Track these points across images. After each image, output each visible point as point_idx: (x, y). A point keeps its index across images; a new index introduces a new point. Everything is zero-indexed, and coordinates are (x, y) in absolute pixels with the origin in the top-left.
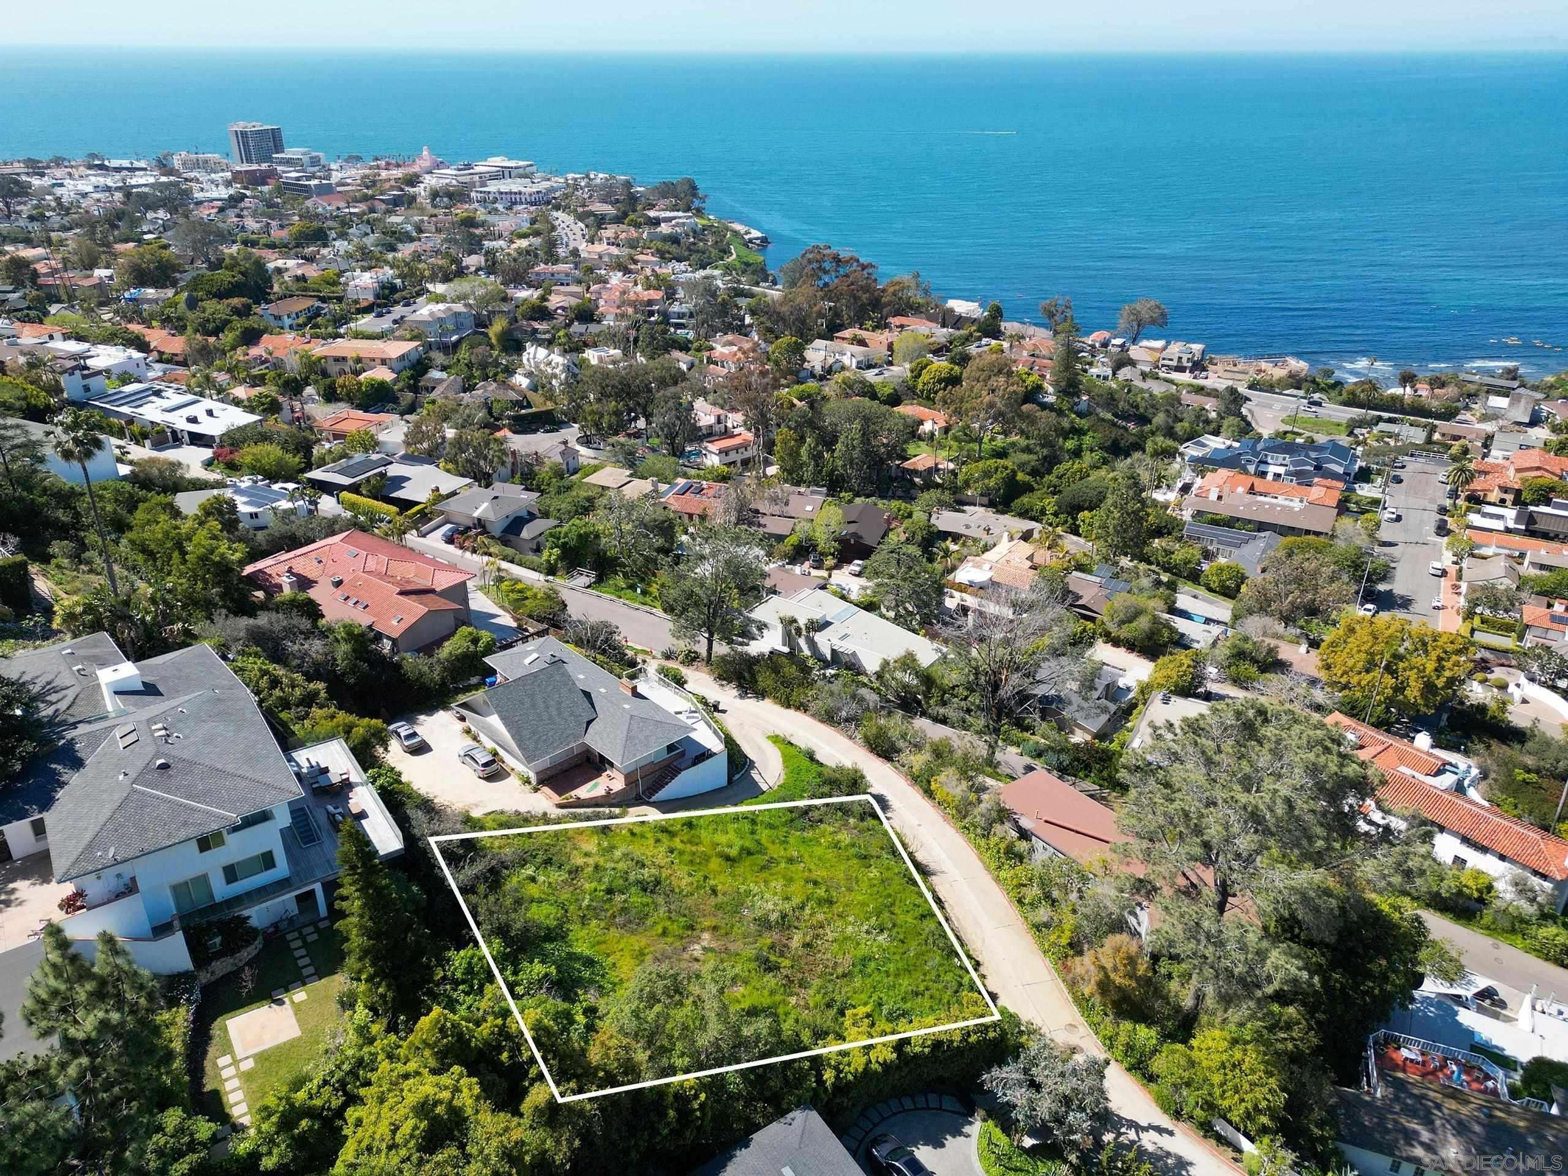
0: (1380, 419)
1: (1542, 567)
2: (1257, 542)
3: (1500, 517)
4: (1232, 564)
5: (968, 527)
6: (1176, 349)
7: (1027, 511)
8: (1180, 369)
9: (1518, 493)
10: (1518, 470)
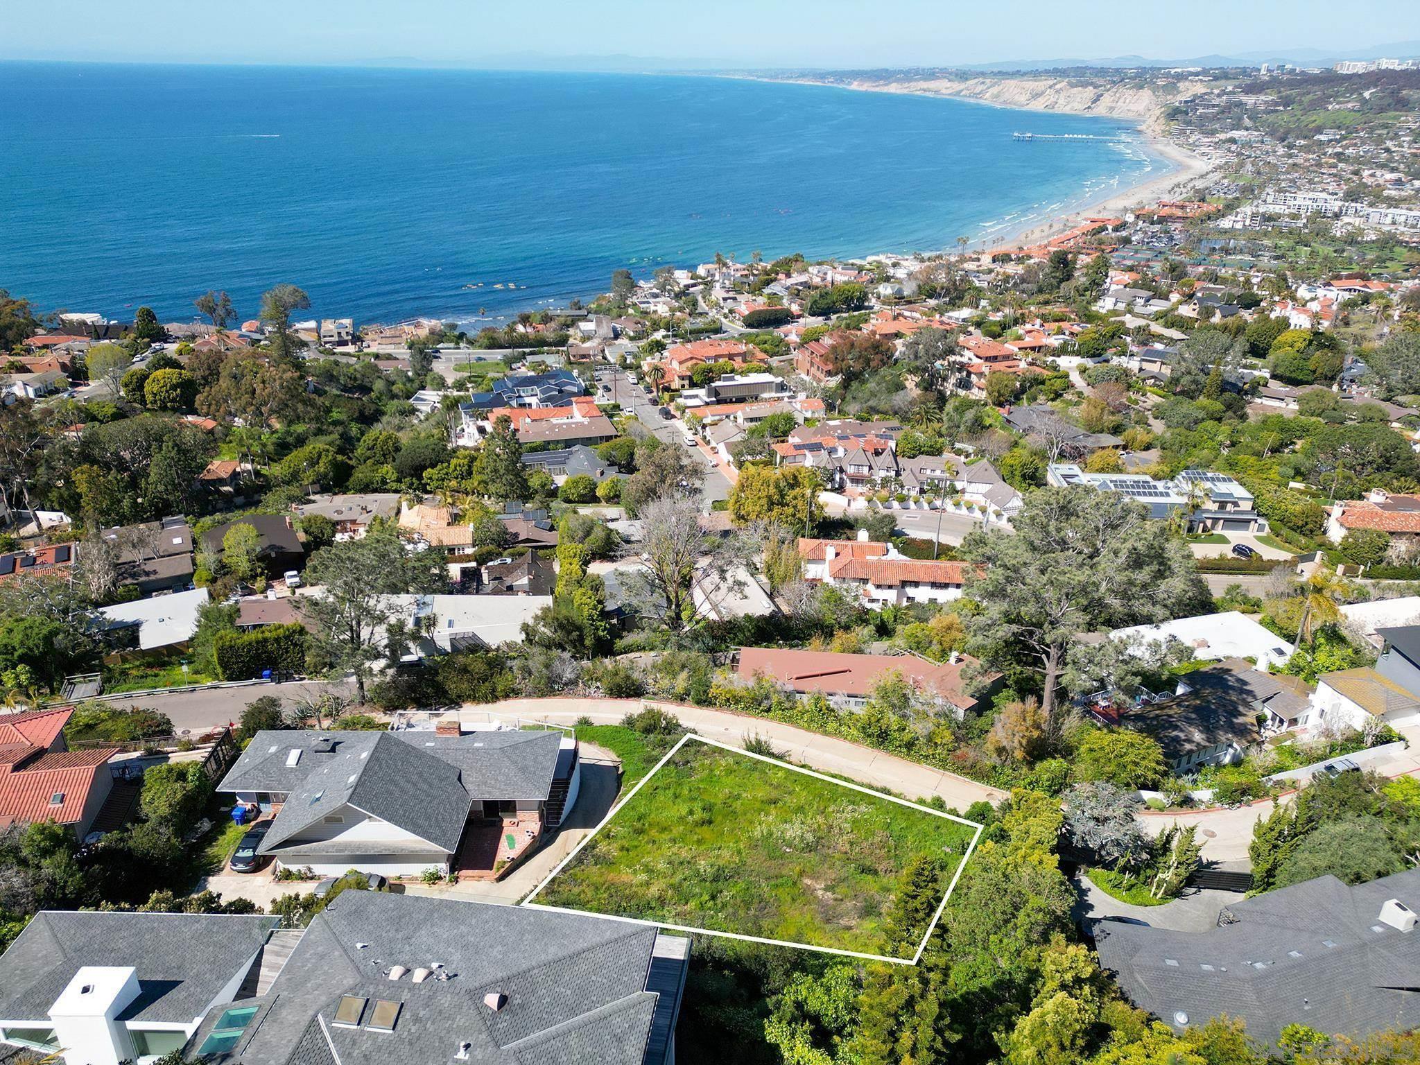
0: (524, 355)
1: (752, 420)
2: (576, 455)
3: (696, 396)
4: (576, 477)
5: (339, 512)
6: (329, 326)
7: (367, 486)
8: (343, 343)
9: (690, 378)
10: (681, 363)
